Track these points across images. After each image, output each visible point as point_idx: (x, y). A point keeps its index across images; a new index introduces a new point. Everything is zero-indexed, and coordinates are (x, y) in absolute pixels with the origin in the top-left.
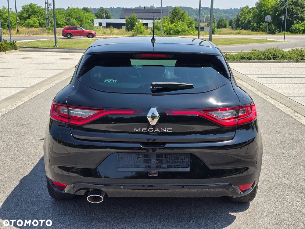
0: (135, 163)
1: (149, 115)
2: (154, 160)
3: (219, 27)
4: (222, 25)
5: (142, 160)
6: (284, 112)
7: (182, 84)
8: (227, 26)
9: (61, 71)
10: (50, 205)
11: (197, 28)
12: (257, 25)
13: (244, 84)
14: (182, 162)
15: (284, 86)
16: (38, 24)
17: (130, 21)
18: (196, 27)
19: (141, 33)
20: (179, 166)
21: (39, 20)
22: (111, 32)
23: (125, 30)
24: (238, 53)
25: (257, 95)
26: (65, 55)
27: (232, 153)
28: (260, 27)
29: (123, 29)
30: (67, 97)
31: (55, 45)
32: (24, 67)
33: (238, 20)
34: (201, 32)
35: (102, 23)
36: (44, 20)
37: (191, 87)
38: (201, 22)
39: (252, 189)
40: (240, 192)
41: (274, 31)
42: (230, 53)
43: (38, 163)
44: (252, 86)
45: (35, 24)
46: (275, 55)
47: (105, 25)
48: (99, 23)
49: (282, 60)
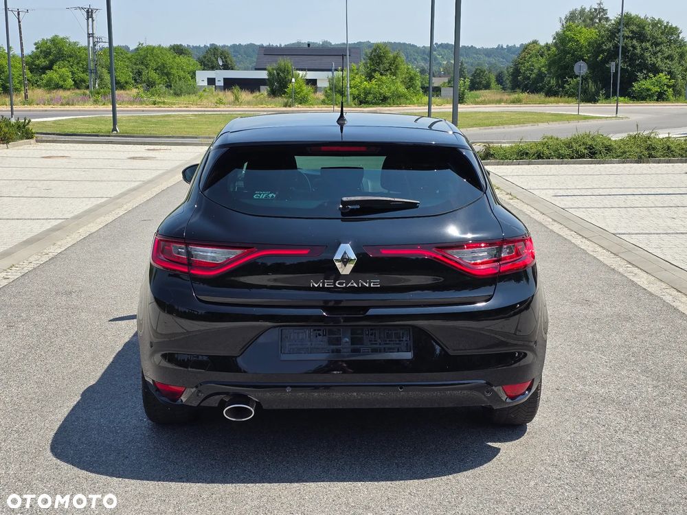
0: (311, 344)
1: (338, 256)
2: (348, 340)
3: (474, 86)
4: (480, 83)
5: (325, 339)
6: (604, 264)
7: (396, 200)
8: (493, 84)
9: (134, 185)
10: (147, 435)
11: (425, 90)
12: (557, 82)
13: (527, 209)
14: (398, 342)
15: (608, 212)
16: (70, 82)
17: (278, 74)
18: (423, 88)
19: (303, 101)
20: (393, 349)
21: (73, 73)
22: (237, 99)
23: (266, 93)
24: (513, 145)
25: (552, 231)
26: (140, 150)
27: (489, 328)
28: (564, 88)
29: (262, 92)
30: (185, 225)
31: (114, 129)
32: (52, 177)
33: (516, 72)
34: (433, 99)
35: (215, 79)
36: (83, 72)
37: (414, 206)
38: (434, 77)
39: (528, 395)
40: (504, 397)
41: (594, 95)
42: (496, 145)
43: (112, 362)
44: (541, 213)
45: (64, 81)
46: (593, 148)
47: (221, 84)
48: (208, 79)
49: (607, 159)
